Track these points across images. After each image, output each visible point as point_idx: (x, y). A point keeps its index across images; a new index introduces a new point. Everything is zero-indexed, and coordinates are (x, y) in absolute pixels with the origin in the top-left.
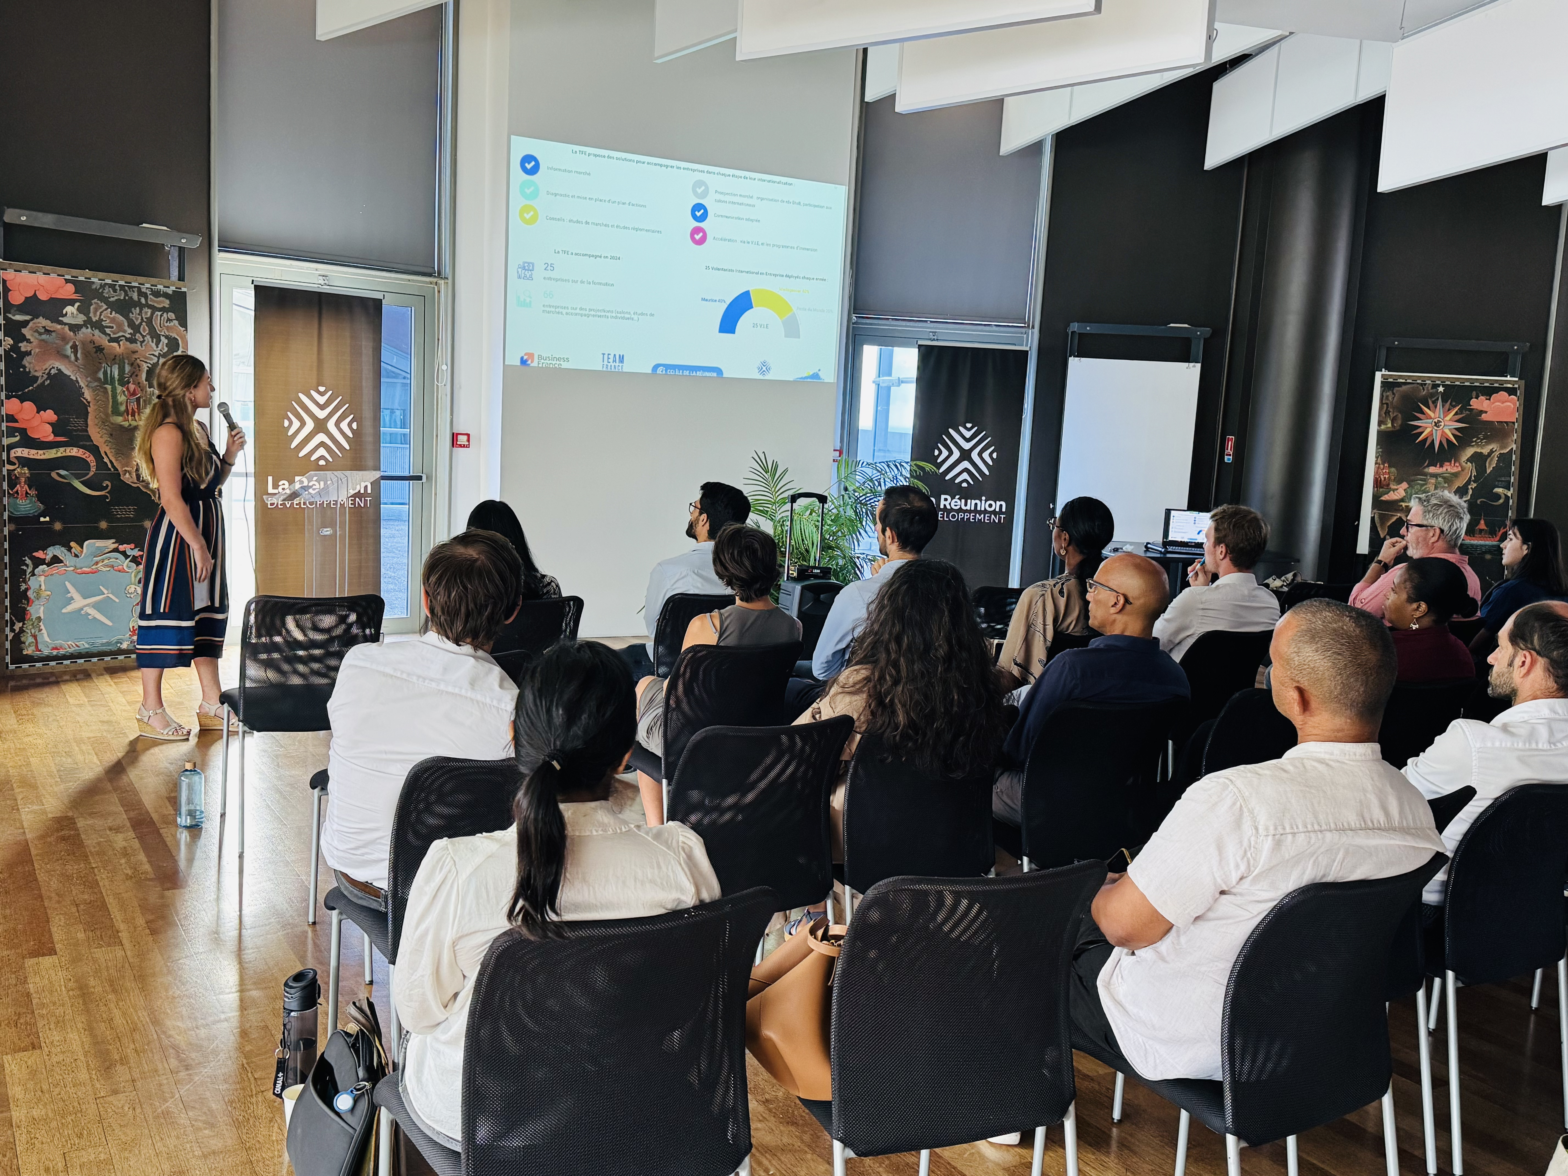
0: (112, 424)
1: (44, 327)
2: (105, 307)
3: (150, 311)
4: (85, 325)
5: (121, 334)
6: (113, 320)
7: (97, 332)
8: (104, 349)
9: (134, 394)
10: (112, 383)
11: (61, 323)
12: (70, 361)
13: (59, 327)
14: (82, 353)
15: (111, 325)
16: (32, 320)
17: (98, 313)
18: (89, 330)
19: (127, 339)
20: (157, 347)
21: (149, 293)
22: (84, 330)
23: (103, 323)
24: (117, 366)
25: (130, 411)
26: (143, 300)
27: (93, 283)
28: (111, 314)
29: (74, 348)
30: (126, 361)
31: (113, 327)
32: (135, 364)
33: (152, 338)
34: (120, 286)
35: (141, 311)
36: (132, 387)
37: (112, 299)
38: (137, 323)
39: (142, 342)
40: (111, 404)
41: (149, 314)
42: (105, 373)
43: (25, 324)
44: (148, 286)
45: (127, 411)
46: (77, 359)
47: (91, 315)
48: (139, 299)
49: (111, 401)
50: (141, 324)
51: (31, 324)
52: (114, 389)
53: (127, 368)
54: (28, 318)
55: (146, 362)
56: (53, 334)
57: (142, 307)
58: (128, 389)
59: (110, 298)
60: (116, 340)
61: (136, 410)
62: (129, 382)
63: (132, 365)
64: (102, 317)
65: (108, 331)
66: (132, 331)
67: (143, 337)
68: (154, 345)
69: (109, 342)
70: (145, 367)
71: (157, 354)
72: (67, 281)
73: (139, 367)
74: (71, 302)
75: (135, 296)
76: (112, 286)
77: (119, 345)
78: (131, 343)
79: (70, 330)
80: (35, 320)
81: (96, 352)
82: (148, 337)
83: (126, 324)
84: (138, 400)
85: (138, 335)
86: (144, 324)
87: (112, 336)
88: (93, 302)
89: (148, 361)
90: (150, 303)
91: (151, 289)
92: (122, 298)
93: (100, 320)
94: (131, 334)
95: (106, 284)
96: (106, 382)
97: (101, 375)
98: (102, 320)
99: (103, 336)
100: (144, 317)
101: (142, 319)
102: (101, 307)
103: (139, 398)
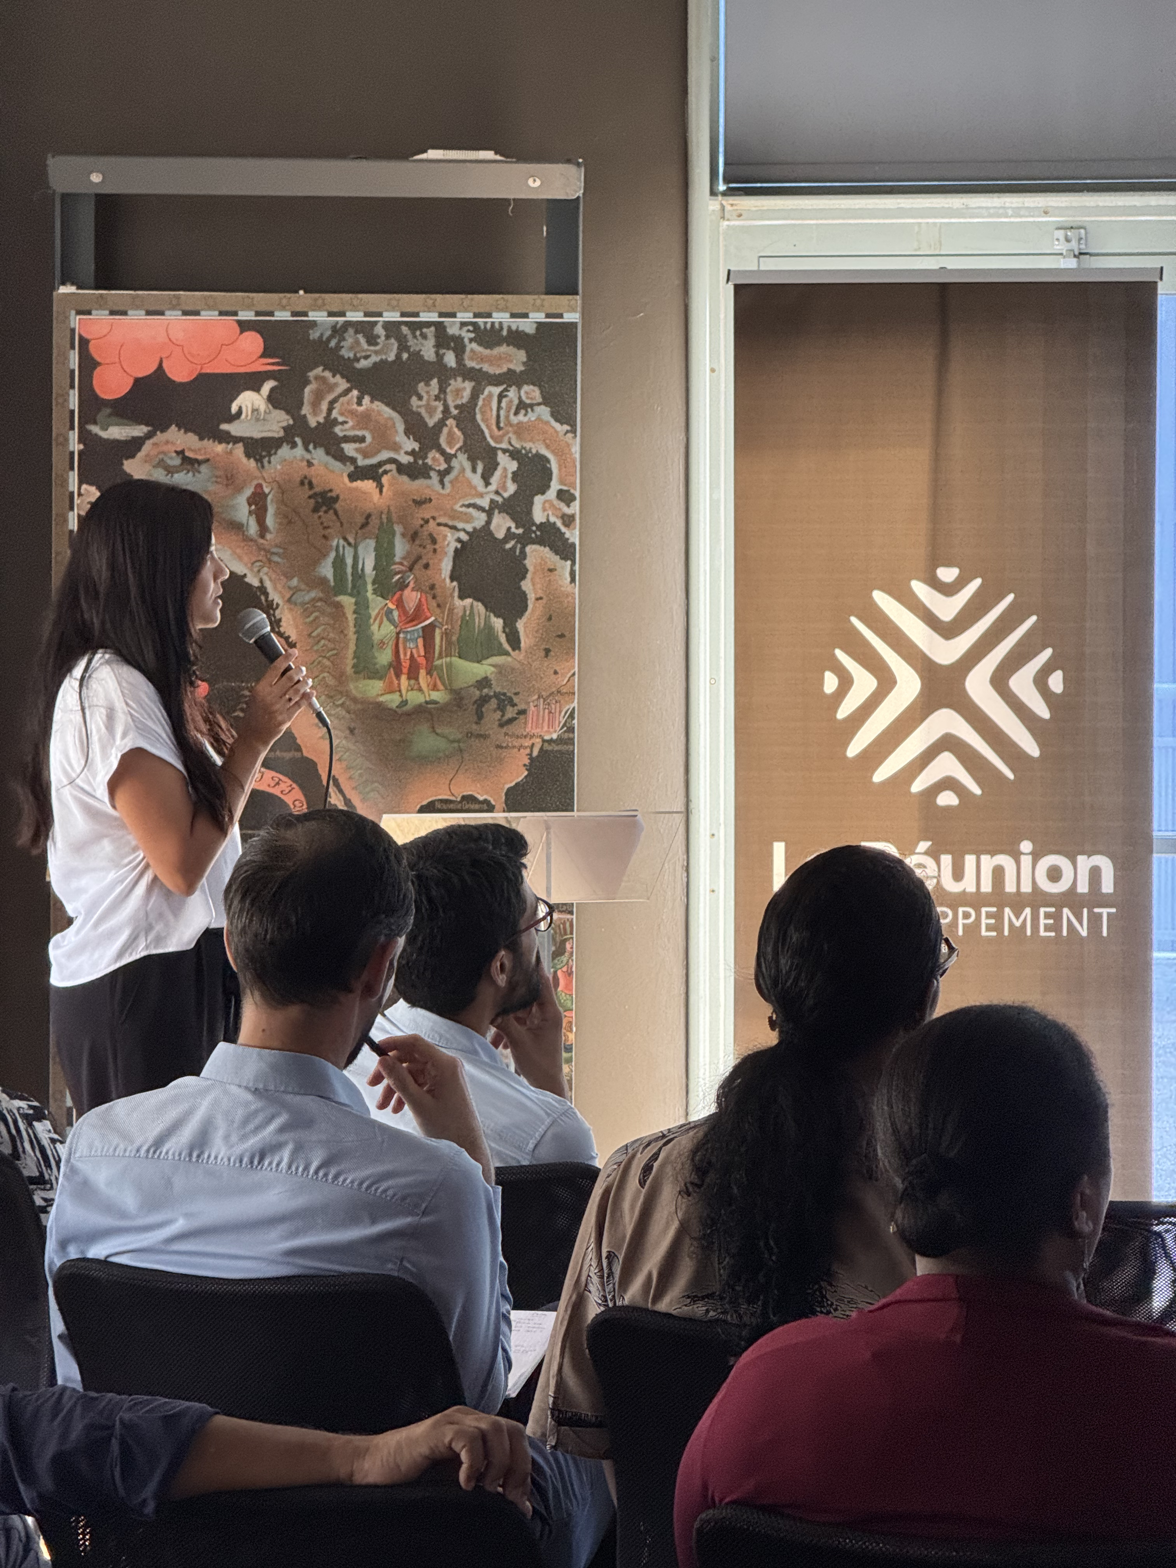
0: (355, 700)
1: (180, 453)
2: (343, 385)
3: (468, 386)
4: (288, 437)
5: (385, 455)
6: (365, 420)
7: (319, 455)
8: (336, 499)
9: (417, 616)
10: (357, 591)
11: (227, 438)
12: (247, 539)
13: (220, 448)
14: (277, 514)
15: (360, 433)
16: (149, 436)
17: (324, 406)
18: (299, 451)
19: (401, 469)
20: (487, 484)
21: (467, 335)
22: (285, 451)
23: (338, 430)
24: (372, 543)
25: (406, 664)
26: (450, 359)
27: (314, 324)
28: (359, 403)
29: (258, 501)
30: (398, 529)
31: (362, 439)
32: (425, 533)
33: (473, 460)
34: (387, 325)
35: (442, 390)
36: (411, 597)
37: (363, 364)
38: (431, 423)
39: (443, 474)
40: (352, 647)
41: (466, 395)
42: (339, 563)
43: (132, 447)
44: (465, 316)
45: (396, 666)
46: (263, 529)
47: (306, 410)
48: (440, 357)
49: (352, 637)
50: (441, 424)
51: (147, 447)
52: (362, 607)
53: (400, 548)
54: (139, 431)
55: (454, 528)
56: (203, 468)
57: (443, 374)
58: (400, 604)
59: (357, 360)
60: (372, 473)
61: (422, 661)
62: (402, 586)
63: (414, 537)
64: (335, 414)
65: (349, 449)
66: (416, 446)
67: (448, 458)
68: (476, 480)
69: (352, 477)
70: (450, 542)
71: (485, 503)
72: (244, 326)
73: (434, 541)
74: (253, 381)
75: (428, 351)
76: (365, 329)
77: (380, 487)
78: (413, 476)
79: (248, 455)
80: (160, 437)
81: (316, 510)
82: (462, 458)
83: (400, 427)
84: (428, 633)
85: (433, 454)
86: (450, 422)
87: (361, 462)
88: (311, 374)
89: (460, 525)
90: (470, 364)
91: (474, 324)
92: (391, 357)
93: (330, 422)
94: (412, 453)
95: (348, 324)
96: (340, 588)
97: (327, 570)
98: (335, 422)
99: (337, 465)
100: (451, 404)
101: (446, 411)
102: (331, 388)
103: (432, 627)
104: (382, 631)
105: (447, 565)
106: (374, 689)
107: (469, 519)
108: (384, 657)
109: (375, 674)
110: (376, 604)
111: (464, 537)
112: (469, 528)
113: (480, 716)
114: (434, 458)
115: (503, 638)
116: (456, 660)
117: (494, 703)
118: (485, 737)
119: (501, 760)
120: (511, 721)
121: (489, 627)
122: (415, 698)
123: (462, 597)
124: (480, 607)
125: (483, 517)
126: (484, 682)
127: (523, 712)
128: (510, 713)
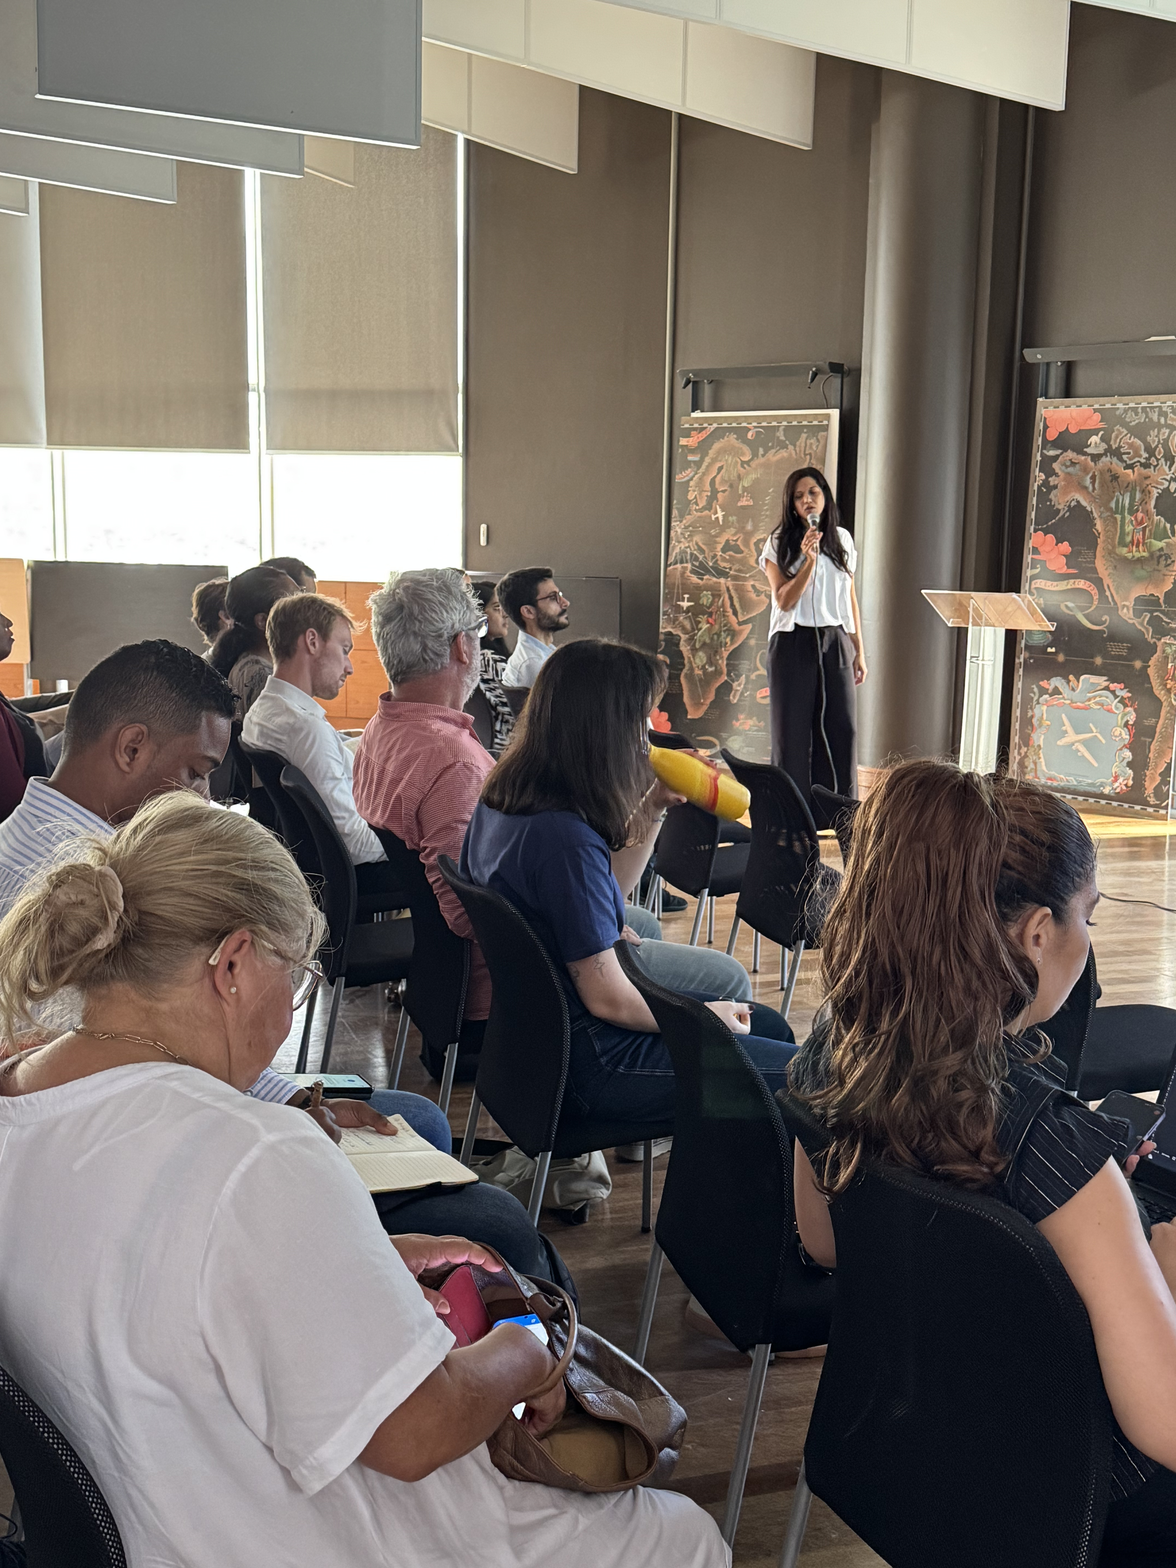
0: (1117, 555)
1: (1071, 460)
2: (1126, 432)
3: (1167, 431)
4: (1105, 454)
5: (1136, 459)
6: (1131, 446)
7: (1115, 460)
8: (1118, 477)
9: (1141, 523)
10: (1122, 513)
11: (1085, 454)
12: (1089, 493)
13: (1083, 458)
14: (1100, 483)
15: (1129, 451)
16: (1062, 454)
17: (1119, 440)
18: (1108, 459)
19: (1142, 465)
20: (1170, 470)
21: (1169, 411)
22: (1104, 459)
23: (1122, 450)
24: (1129, 494)
25: (1135, 542)
26: (1162, 420)
27: (1118, 408)
28: (1130, 439)
29: (1093, 478)
30: (1138, 488)
31: (1129, 453)
33: (1166, 461)
34: (1143, 408)
35: (1159, 433)
36: (1140, 515)
37: (1133, 423)
38: (1153, 446)
39: (1155, 466)
40: (1118, 534)
41: (1166, 434)
42: (1117, 502)
43: (1056, 457)
44: (1169, 403)
45: (1132, 542)
46: (1094, 489)
47: (1112, 442)
48: (1159, 419)
49: (1119, 530)
50: (1157, 446)
51: (1060, 458)
52: (1123, 518)
53: (1138, 496)
54: (1059, 452)
55: (1157, 488)
56: (1077, 466)
57: (1159, 426)
58: (1136, 518)
59: (1131, 422)
60: (1131, 467)
61: (1141, 540)
62: (1137, 510)
63: (1143, 491)
64: (1122, 443)
65: (1125, 457)
66: (1147, 455)
67: (1158, 460)
68: (1166, 469)
69: (1125, 468)
70: (1155, 493)
71: (1168, 478)
72: (1095, 410)
73: (1150, 493)
74: (1095, 432)
75: (1155, 418)
76: (1135, 410)
77: (1134, 472)
78: (1145, 468)
79: (1092, 460)
80: (1065, 454)
81: (1111, 481)
82: (1163, 460)
83: (1143, 448)
84: (1144, 529)
85: (1153, 458)
86: (1160, 446)
87: (1128, 462)
88: (1116, 428)
89: (1159, 487)
90: (1169, 422)
91: (1172, 406)
92: (1142, 421)
93: (1120, 447)
94: (1146, 458)
95: (1129, 408)
96: (1116, 513)
97: (1113, 505)
98: (1122, 447)
99: (1120, 463)
100: (1161, 438)
101: (1159, 442)
102: (1121, 433)
103: (1146, 527)
104: (1129, 528)
105: (1153, 503)
106: (1124, 550)
107: (1162, 484)
108: (1128, 539)
109: (1125, 545)
110: (1128, 518)
111: (1160, 491)
112: (1162, 488)
113: (1159, 562)
114: (1153, 461)
115: (1169, 532)
116: (1153, 541)
117: (1164, 558)
118: (1159, 571)
119: (1164, 580)
120: (1169, 565)
121: (1165, 527)
122: (1137, 555)
123: (1157, 515)
124: (1163, 519)
125: (1167, 484)
126: (1161, 549)
127: (1173, 561)
128: (1169, 562)
